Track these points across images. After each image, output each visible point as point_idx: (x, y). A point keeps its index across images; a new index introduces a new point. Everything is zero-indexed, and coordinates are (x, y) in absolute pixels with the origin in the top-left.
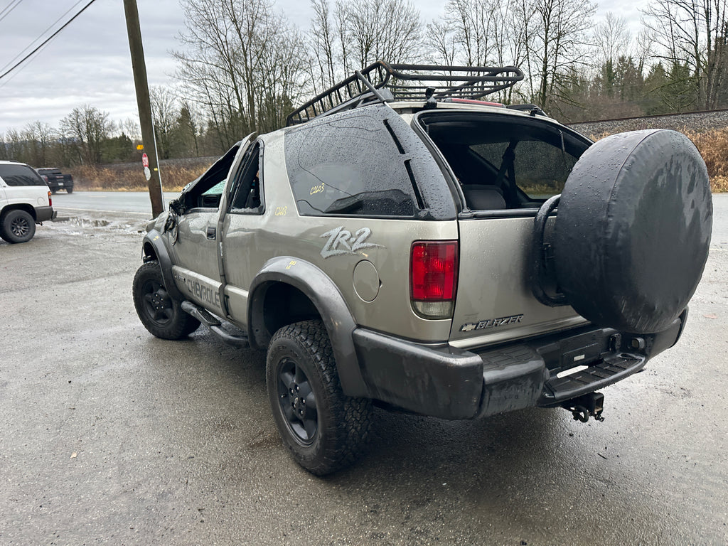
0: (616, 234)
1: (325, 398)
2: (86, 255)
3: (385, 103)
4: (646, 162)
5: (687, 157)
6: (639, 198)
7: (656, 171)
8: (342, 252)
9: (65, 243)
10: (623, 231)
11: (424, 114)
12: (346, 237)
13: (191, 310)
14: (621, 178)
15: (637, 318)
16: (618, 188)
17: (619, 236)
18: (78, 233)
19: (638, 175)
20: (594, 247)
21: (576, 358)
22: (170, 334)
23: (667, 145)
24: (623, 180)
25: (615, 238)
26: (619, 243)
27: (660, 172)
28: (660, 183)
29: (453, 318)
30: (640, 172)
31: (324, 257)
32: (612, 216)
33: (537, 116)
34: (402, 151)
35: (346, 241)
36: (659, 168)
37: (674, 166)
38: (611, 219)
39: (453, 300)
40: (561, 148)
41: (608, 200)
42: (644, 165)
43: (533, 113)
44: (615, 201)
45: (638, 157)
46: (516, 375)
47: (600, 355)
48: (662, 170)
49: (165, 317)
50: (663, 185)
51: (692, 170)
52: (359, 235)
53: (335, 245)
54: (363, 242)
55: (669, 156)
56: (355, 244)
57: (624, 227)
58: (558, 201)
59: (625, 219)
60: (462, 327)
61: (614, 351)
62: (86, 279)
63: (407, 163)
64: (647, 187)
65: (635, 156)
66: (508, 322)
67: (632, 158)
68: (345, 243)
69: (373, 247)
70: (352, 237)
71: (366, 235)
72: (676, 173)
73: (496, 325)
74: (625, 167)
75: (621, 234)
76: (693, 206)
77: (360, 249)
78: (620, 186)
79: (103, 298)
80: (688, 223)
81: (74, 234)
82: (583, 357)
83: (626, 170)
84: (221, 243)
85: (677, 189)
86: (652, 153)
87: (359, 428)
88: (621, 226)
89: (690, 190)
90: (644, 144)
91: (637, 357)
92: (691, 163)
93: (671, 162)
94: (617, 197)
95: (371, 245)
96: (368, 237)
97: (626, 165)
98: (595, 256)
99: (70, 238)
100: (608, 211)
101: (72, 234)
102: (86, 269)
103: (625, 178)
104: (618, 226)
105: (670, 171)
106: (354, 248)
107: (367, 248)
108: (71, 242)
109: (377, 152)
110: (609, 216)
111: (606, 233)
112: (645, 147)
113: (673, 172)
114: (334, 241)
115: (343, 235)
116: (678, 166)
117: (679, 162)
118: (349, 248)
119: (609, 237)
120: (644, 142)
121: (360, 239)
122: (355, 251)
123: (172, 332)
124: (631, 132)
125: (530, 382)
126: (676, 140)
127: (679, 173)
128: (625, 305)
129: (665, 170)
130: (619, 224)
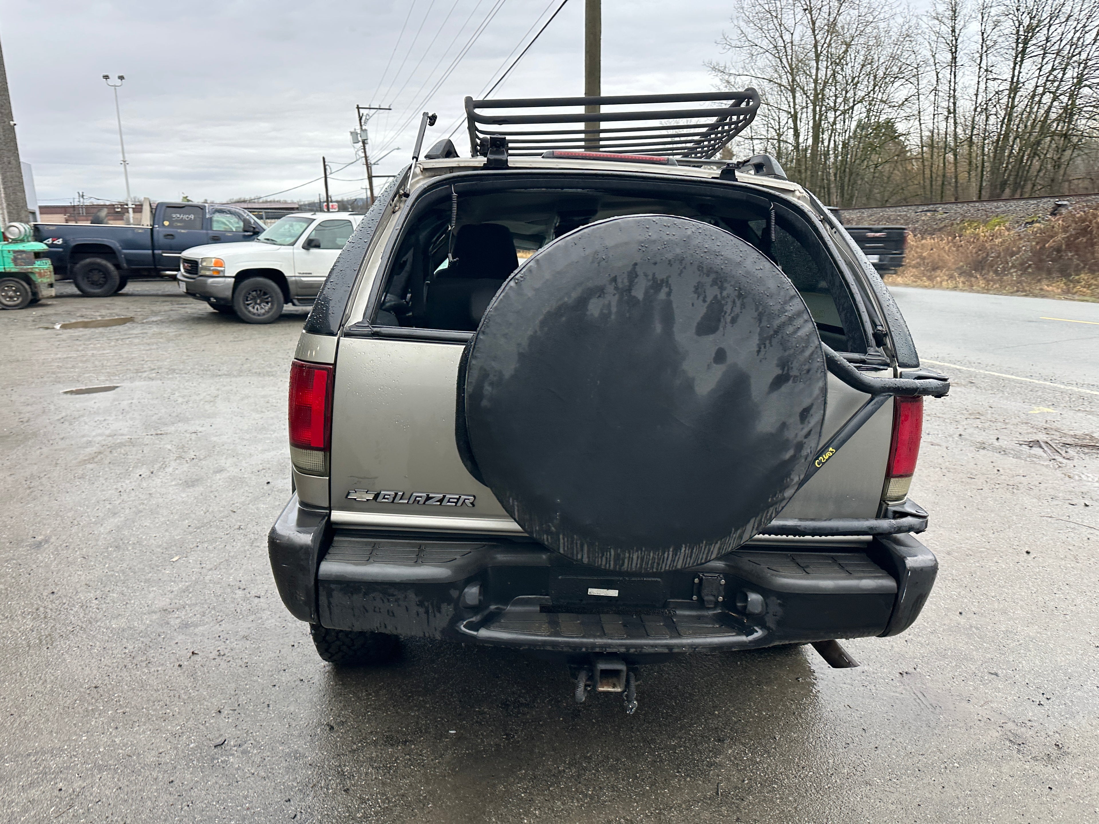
0: (480, 387)
4: (557, 273)
6: (530, 333)
7: (579, 290)
10: (492, 384)
17: (485, 393)
19: (533, 294)
21: (595, 592)
25: (479, 394)
26: (484, 404)
27: (595, 293)
28: (594, 313)
29: (330, 477)
30: (538, 290)
32: (476, 357)
36: (591, 285)
37: (643, 282)
38: (473, 362)
39: (327, 448)
44: (485, 333)
45: (543, 262)
48: (601, 288)
50: (605, 317)
51: (711, 291)
55: (623, 264)
57: (494, 378)
59: (496, 364)
60: (349, 493)
65: (539, 261)
66: (440, 501)
67: (532, 264)
72: (651, 295)
74: (515, 279)
75: (488, 389)
76: (719, 360)
80: (705, 390)
82: (614, 593)
83: (513, 284)
88: (487, 376)
89: (708, 329)
93: (633, 276)
94: (488, 327)
103: (507, 297)
104: (484, 375)
105: (629, 290)
113: (639, 293)
116: (660, 283)
117: (661, 277)
125: (414, 597)
126: (658, 237)
127: (662, 297)
128: (516, 507)
129: (610, 289)
130: (485, 370)
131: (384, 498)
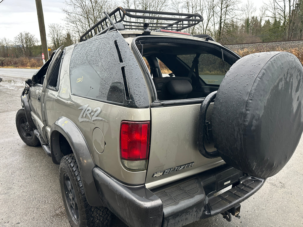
0: (251, 122)
1: (80, 203)
2: (12, 99)
3: (118, 30)
4: (272, 74)
5: (297, 70)
6: (267, 98)
7: (278, 80)
8: (88, 120)
9: (5, 93)
10: (256, 120)
11: (141, 38)
12: (90, 112)
13: (37, 135)
14: (256, 84)
15: (262, 172)
16: (254, 91)
17: (253, 124)
18: (13, 88)
19: (267, 82)
20: (236, 129)
21: (225, 183)
22: (32, 144)
23: (286, 62)
24: (257, 86)
25: (251, 125)
26: (253, 128)
27: (281, 80)
28: (280, 88)
29: (147, 170)
30: (268, 81)
31: (80, 121)
32: (249, 110)
33: (210, 41)
34: (121, 61)
35: (89, 114)
36: (280, 77)
37: (289, 75)
38: (248, 112)
39: (147, 158)
40: (222, 59)
41: (247, 99)
42: (271, 75)
43: (207, 39)
44: (251, 100)
45: (267, 70)
46: (186, 207)
47: (239, 179)
48: (282, 78)
49: (30, 135)
50: (282, 88)
51: (299, 77)
52: (96, 111)
53: (84, 115)
54: (97, 116)
55: (286, 69)
56: (94, 116)
57: (257, 117)
58: (215, 95)
59: (258, 112)
60: (154, 175)
61: (247, 176)
62: (7, 111)
63: (123, 68)
64: (272, 90)
65: (265, 70)
66: (184, 168)
67: (263, 71)
68: (89, 115)
69: (102, 120)
70: (92, 112)
71: (98, 112)
72: (290, 80)
73: (177, 170)
74: (259, 77)
75: (254, 122)
76: (298, 100)
77: (95, 120)
78: (255, 90)
79: (10, 122)
80: (295, 110)
81: (11, 88)
82: (229, 182)
83: (259, 79)
84: (43, 104)
85: (290, 90)
86: (276, 68)
87: (102, 219)
88: (255, 117)
89: (297, 90)
90: (271, 62)
91: (260, 179)
92: (299, 74)
93: (288, 73)
94: (253, 97)
95: (100, 118)
96: (100, 113)
97: (259, 76)
98: (237, 135)
99: (9, 90)
100: (246, 106)
101: (10, 88)
102: (9, 106)
103: (258, 84)
104: (253, 117)
105: (286, 78)
106: (93, 119)
107: (99, 120)
108: (8, 92)
109: (109, 60)
110: (247, 110)
111: (244, 121)
112: (272, 64)
113: (288, 80)
114: (84, 113)
115: (88, 110)
116: (292, 75)
117: (292, 73)
118: (91, 119)
119: (247, 123)
120: (271, 60)
121: (96, 114)
122: (93, 121)
123: (33, 143)
124: (262, 53)
125: (195, 209)
126: (290, 59)
127: (291, 80)
128: (255, 165)
129: (283, 79)
130: (254, 115)
131: (166, 173)
